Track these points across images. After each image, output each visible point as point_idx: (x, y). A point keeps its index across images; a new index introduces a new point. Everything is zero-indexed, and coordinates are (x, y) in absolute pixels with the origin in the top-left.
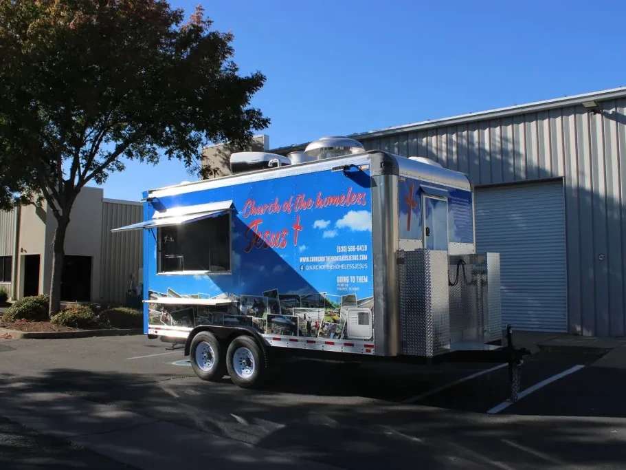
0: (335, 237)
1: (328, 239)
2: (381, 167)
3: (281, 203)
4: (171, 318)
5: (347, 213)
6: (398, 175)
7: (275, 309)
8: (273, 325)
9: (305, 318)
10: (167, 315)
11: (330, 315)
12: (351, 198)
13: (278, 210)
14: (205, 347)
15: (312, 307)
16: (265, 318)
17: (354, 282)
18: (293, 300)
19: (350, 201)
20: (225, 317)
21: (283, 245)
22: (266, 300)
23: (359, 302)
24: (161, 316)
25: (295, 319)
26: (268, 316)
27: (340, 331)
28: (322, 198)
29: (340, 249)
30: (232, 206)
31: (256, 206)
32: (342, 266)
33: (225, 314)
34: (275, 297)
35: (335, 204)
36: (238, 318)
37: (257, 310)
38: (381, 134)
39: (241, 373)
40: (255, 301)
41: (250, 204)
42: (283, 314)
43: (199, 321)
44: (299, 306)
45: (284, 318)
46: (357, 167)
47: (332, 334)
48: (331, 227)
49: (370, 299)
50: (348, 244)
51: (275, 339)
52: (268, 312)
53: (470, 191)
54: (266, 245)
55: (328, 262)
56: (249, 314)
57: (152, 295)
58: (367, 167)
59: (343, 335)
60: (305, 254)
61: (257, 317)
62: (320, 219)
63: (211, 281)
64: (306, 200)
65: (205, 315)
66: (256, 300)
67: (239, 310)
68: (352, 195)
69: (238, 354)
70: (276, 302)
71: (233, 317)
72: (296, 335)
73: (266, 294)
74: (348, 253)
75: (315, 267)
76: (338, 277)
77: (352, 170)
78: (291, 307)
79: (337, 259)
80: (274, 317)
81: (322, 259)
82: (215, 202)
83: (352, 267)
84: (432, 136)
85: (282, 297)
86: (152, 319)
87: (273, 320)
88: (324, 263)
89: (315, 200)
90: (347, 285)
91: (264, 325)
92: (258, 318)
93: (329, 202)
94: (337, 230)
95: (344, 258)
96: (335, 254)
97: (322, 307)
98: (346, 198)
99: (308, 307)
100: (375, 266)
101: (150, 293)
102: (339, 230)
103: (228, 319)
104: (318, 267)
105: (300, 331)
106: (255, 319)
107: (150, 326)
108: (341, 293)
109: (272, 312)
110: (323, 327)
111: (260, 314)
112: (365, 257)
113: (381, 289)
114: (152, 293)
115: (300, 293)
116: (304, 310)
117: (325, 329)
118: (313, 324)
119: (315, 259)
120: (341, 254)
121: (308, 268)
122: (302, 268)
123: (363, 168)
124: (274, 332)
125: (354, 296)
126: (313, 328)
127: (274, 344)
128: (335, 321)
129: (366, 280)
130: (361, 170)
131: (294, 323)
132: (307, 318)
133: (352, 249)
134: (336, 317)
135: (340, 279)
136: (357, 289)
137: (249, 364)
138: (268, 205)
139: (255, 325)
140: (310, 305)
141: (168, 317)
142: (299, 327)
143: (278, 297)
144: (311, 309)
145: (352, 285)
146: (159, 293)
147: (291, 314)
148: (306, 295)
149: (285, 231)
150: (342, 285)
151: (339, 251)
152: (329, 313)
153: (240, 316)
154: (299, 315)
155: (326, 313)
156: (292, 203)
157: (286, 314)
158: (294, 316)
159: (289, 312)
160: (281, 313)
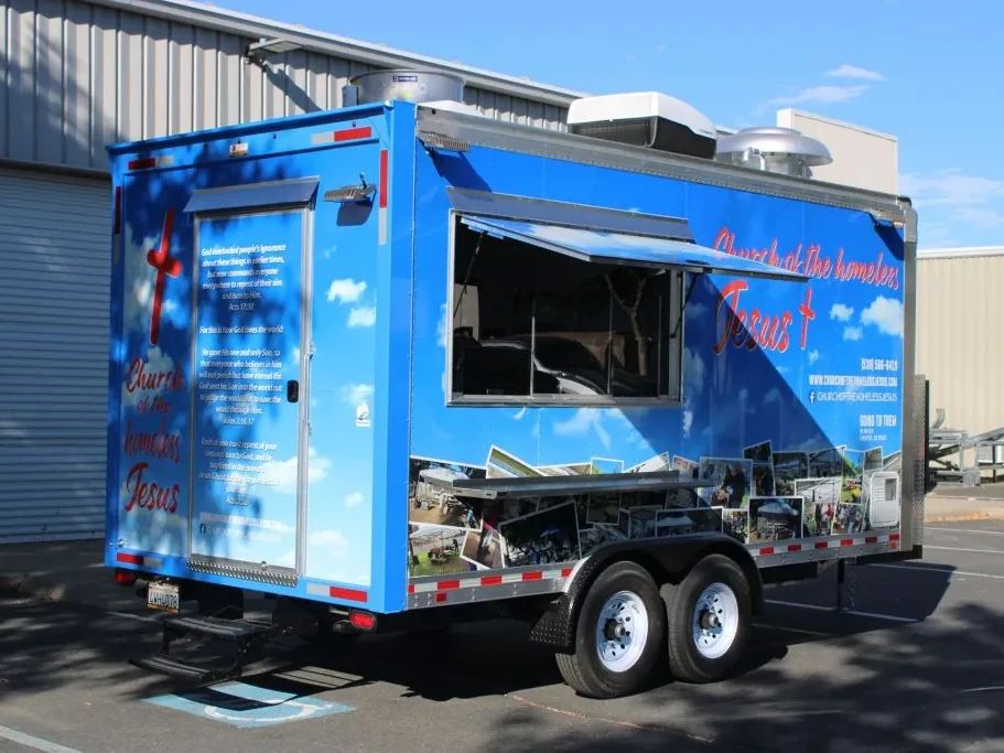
0: (859, 340)
1: (850, 342)
3: (782, 254)
4: (502, 541)
7: (765, 486)
8: (761, 520)
9: (814, 500)
10: (483, 535)
11: (849, 489)
12: (880, 273)
15: (825, 475)
16: (745, 507)
17: (880, 425)
18: (797, 462)
19: (880, 278)
20: (662, 516)
21: (782, 346)
22: (749, 465)
23: (886, 461)
24: (463, 541)
25: (797, 504)
26: (752, 501)
27: (860, 516)
28: (844, 261)
29: (865, 364)
32: (867, 396)
33: (659, 509)
34: (766, 460)
35: (861, 279)
36: (690, 514)
37: (731, 491)
40: (728, 471)
41: (725, 239)
42: (778, 494)
43: (592, 537)
44: (805, 476)
45: (780, 504)
47: (851, 525)
48: (854, 320)
49: (898, 454)
50: (876, 356)
51: (764, 552)
52: (751, 495)
54: (752, 343)
55: (849, 386)
56: (716, 502)
57: (423, 473)
59: (864, 524)
60: (817, 369)
61: (730, 507)
62: (840, 302)
63: (629, 425)
64: (822, 259)
65: (610, 519)
66: (731, 467)
67: (694, 495)
68: (883, 266)
70: (767, 469)
71: (677, 515)
73: (749, 454)
74: (877, 373)
75: (830, 396)
76: (862, 417)
78: (792, 479)
79: (859, 381)
80: (761, 503)
81: (840, 380)
83: (878, 397)
85: (777, 459)
86: (423, 556)
87: (761, 509)
88: (843, 388)
89: (833, 262)
90: (872, 431)
91: (744, 522)
93: (853, 272)
94: (862, 328)
95: (871, 381)
96: (857, 372)
97: (839, 474)
98: (874, 271)
99: (819, 476)
101: (420, 465)
102: (865, 328)
103: (668, 522)
104: (835, 396)
105: (805, 526)
106: (727, 512)
108: (862, 445)
109: (758, 494)
110: (839, 512)
111: (734, 501)
112: (894, 382)
114: (426, 465)
115: (807, 448)
116: (813, 483)
117: (841, 516)
118: (824, 509)
119: (832, 380)
120: (866, 373)
121: (822, 397)
122: (812, 397)
124: (763, 535)
125: (878, 452)
126: (825, 517)
127: (762, 562)
128: (856, 499)
129: (894, 423)
130: (893, 227)
131: (795, 513)
132: (817, 498)
133: (880, 365)
134: (856, 492)
135: (867, 420)
136: (883, 438)
139: (728, 527)
140: (822, 472)
141: (489, 541)
142: (803, 519)
143: (771, 458)
144: (823, 479)
145: (877, 430)
146: (454, 464)
147: (792, 493)
148: (817, 452)
149: (788, 317)
150: (866, 431)
151: (863, 368)
152: (848, 485)
153: (698, 508)
154: (804, 492)
155: (844, 486)
156: (799, 260)
157: (783, 494)
158: (795, 497)
159: (789, 489)
160: (774, 492)
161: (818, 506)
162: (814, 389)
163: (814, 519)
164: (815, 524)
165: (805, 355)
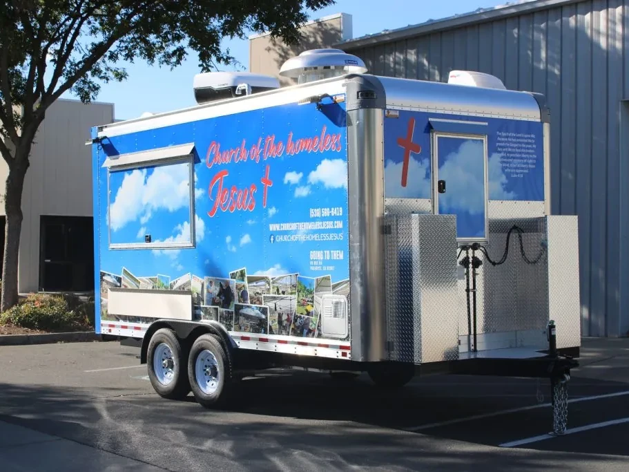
0: (308, 196)
1: (301, 199)
2: (358, 98)
3: (248, 148)
5: (320, 163)
6: (384, 108)
8: (241, 318)
9: (276, 309)
11: (303, 305)
12: (325, 141)
13: (245, 156)
14: (166, 351)
15: (283, 293)
17: (328, 258)
18: (263, 283)
19: (324, 145)
21: (251, 207)
23: (334, 287)
25: (265, 311)
26: (236, 306)
27: (313, 326)
28: (294, 141)
29: (314, 212)
30: (194, 151)
31: (221, 151)
32: (316, 236)
34: (243, 280)
35: (308, 151)
37: (223, 298)
38: (513, 11)
39: (205, 386)
41: (214, 148)
42: (251, 303)
44: (269, 292)
45: (253, 309)
46: (331, 97)
47: (305, 331)
48: (304, 181)
49: (346, 282)
50: (323, 206)
51: (243, 338)
53: (539, 120)
55: (300, 231)
57: (104, 278)
58: (342, 98)
59: (317, 332)
60: (278, 219)
61: (223, 307)
62: (291, 171)
64: (276, 144)
66: (223, 284)
68: (326, 138)
69: (202, 360)
70: (244, 286)
72: (265, 332)
73: (233, 276)
74: (323, 219)
75: (286, 238)
76: (311, 252)
77: (325, 101)
78: (260, 294)
79: (310, 226)
80: (241, 307)
81: (293, 226)
82: (175, 144)
83: (326, 237)
84: (600, 10)
85: (251, 280)
86: (104, 313)
87: (241, 312)
88: (296, 232)
89: (286, 144)
90: (321, 263)
91: (231, 318)
92: (224, 310)
93: (303, 146)
94: (310, 186)
95: (318, 225)
96: (308, 219)
97: (295, 293)
98: (320, 141)
100: (351, 236)
101: (103, 275)
102: (312, 186)
104: (289, 238)
105: (270, 327)
107: (103, 322)
108: (314, 273)
109: (239, 301)
110: (296, 320)
111: (226, 304)
112: (339, 225)
113: (357, 268)
116: (274, 298)
117: (298, 323)
118: (284, 317)
119: (286, 227)
120: (315, 219)
121: (279, 239)
122: (272, 239)
123: (339, 99)
124: (243, 328)
125: (328, 279)
126: (285, 323)
127: (243, 345)
128: (308, 313)
129: (341, 257)
130: (335, 102)
131: (263, 317)
132: (278, 308)
133: (326, 212)
134: (309, 308)
135: (316, 255)
136: (331, 268)
137: (215, 374)
138: (235, 149)
139: (222, 319)
140: (280, 292)
142: (269, 322)
143: (246, 279)
144: (282, 295)
145: (326, 262)
146: (112, 274)
147: (261, 303)
148: (277, 277)
149: (254, 187)
150: (315, 263)
151: (312, 216)
152: (302, 302)
153: (205, 306)
154: (268, 304)
155: (298, 302)
156: (260, 148)
157: (255, 303)
158: (263, 306)
159: (258, 300)
160: (249, 301)
161: (279, 314)
162: (274, 234)
163: (277, 323)
164: (277, 327)
165: (266, 211)
